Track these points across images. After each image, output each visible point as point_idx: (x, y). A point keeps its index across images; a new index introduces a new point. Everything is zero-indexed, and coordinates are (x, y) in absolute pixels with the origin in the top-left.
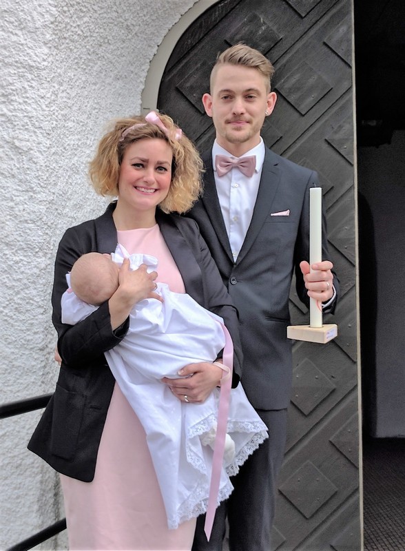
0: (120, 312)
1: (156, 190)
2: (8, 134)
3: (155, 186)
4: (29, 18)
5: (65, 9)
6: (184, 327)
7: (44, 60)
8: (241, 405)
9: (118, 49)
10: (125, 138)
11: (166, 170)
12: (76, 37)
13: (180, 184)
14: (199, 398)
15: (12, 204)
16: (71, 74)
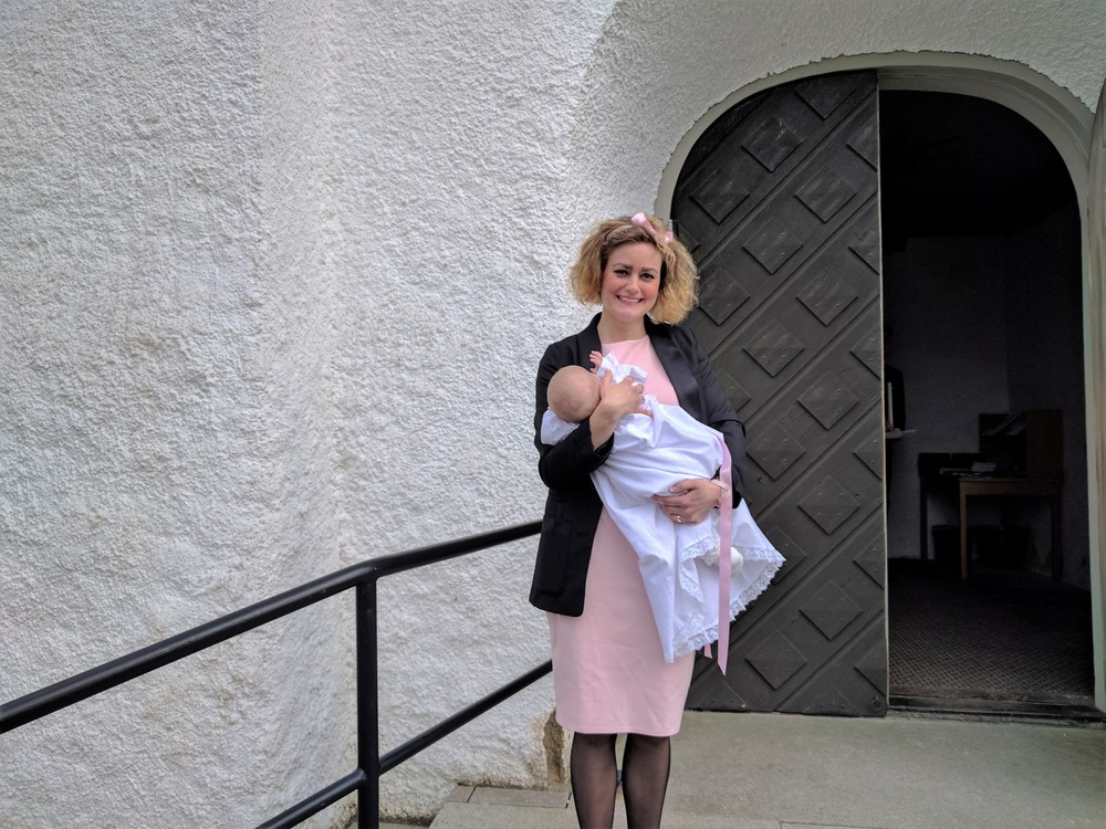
0: (603, 429)
1: (641, 300)
2: (527, 248)
3: (639, 296)
4: (547, 128)
5: (583, 117)
6: (676, 440)
7: (563, 171)
8: (746, 525)
9: (632, 158)
10: (610, 242)
11: (653, 277)
12: (593, 147)
13: (670, 291)
14: (694, 518)
15: (531, 320)
16: (587, 185)
